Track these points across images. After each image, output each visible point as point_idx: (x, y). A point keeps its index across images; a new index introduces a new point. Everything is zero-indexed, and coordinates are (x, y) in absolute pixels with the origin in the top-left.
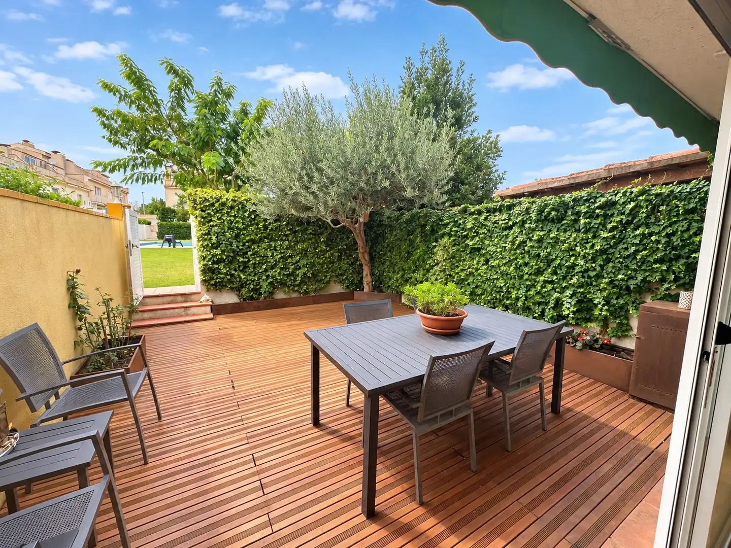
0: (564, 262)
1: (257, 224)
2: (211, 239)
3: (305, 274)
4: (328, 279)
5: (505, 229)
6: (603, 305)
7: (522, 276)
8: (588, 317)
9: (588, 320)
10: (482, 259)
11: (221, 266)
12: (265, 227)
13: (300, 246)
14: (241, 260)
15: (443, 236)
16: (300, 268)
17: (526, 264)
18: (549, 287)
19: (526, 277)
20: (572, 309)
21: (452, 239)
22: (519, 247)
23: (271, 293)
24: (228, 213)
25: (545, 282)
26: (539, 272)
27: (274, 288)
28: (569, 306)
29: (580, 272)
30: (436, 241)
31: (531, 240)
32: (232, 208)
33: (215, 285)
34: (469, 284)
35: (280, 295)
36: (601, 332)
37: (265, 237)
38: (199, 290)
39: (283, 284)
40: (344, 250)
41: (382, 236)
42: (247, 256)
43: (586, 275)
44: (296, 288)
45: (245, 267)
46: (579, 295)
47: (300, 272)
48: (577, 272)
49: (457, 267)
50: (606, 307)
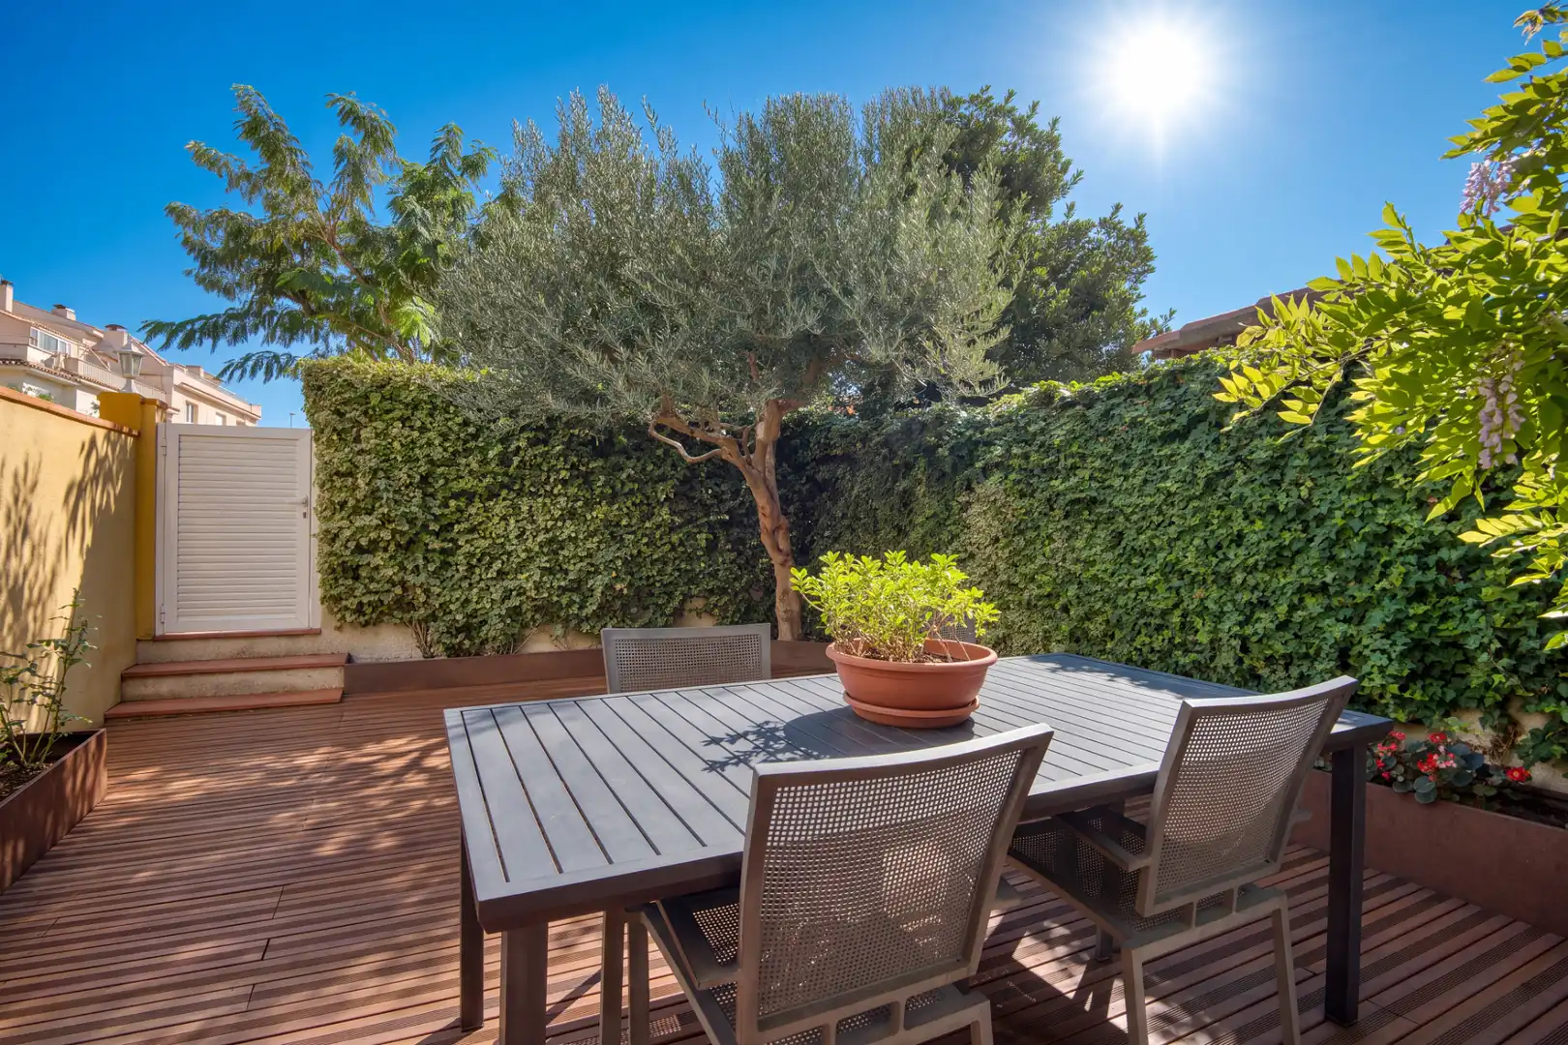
0: (1356, 524)
1: (483, 451)
2: (355, 488)
3: (609, 587)
4: (675, 603)
5: (1168, 438)
6: (1498, 655)
7: (1228, 578)
8: (1450, 695)
9: (1451, 708)
10: (1102, 534)
11: (377, 559)
12: (504, 460)
13: (600, 512)
14: (436, 545)
15: (986, 472)
16: (597, 572)
17: (1239, 539)
18: (1314, 605)
19: (1239, 578)
20: (1392, 670)
21: (1013, 476)
22: (1210, 485)
23: (516, 640)
24: (404, 420)
25: (1301, 590)
26: (1281, 558)
27: (525, 626)
28: (1385, 661)
29: (1412, 551)
30: (969, 489)
31: (1247, 464)
32: (416, 406)
33: (359, 610)
34: (1065, 609)
35: (541, 644)
36: (1496, 745)
37: (503, 486)
38: (317, 625)
39: (548, 613)
40: (723, 524)
41: (829, 488)
42: (453, 535)
43: (1432, 560)
44: (586, 627)
45: (445, 565)
46: (1413, 626)
47: (598, 583)
48: (1401, 554)
49: (1031, 559)
50: (1505, 661)
